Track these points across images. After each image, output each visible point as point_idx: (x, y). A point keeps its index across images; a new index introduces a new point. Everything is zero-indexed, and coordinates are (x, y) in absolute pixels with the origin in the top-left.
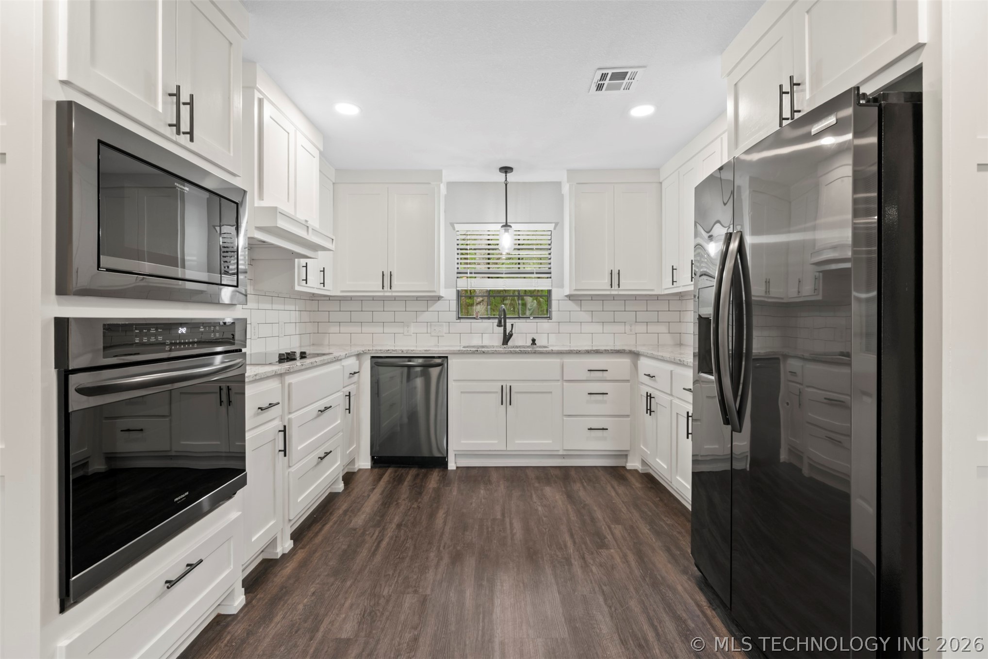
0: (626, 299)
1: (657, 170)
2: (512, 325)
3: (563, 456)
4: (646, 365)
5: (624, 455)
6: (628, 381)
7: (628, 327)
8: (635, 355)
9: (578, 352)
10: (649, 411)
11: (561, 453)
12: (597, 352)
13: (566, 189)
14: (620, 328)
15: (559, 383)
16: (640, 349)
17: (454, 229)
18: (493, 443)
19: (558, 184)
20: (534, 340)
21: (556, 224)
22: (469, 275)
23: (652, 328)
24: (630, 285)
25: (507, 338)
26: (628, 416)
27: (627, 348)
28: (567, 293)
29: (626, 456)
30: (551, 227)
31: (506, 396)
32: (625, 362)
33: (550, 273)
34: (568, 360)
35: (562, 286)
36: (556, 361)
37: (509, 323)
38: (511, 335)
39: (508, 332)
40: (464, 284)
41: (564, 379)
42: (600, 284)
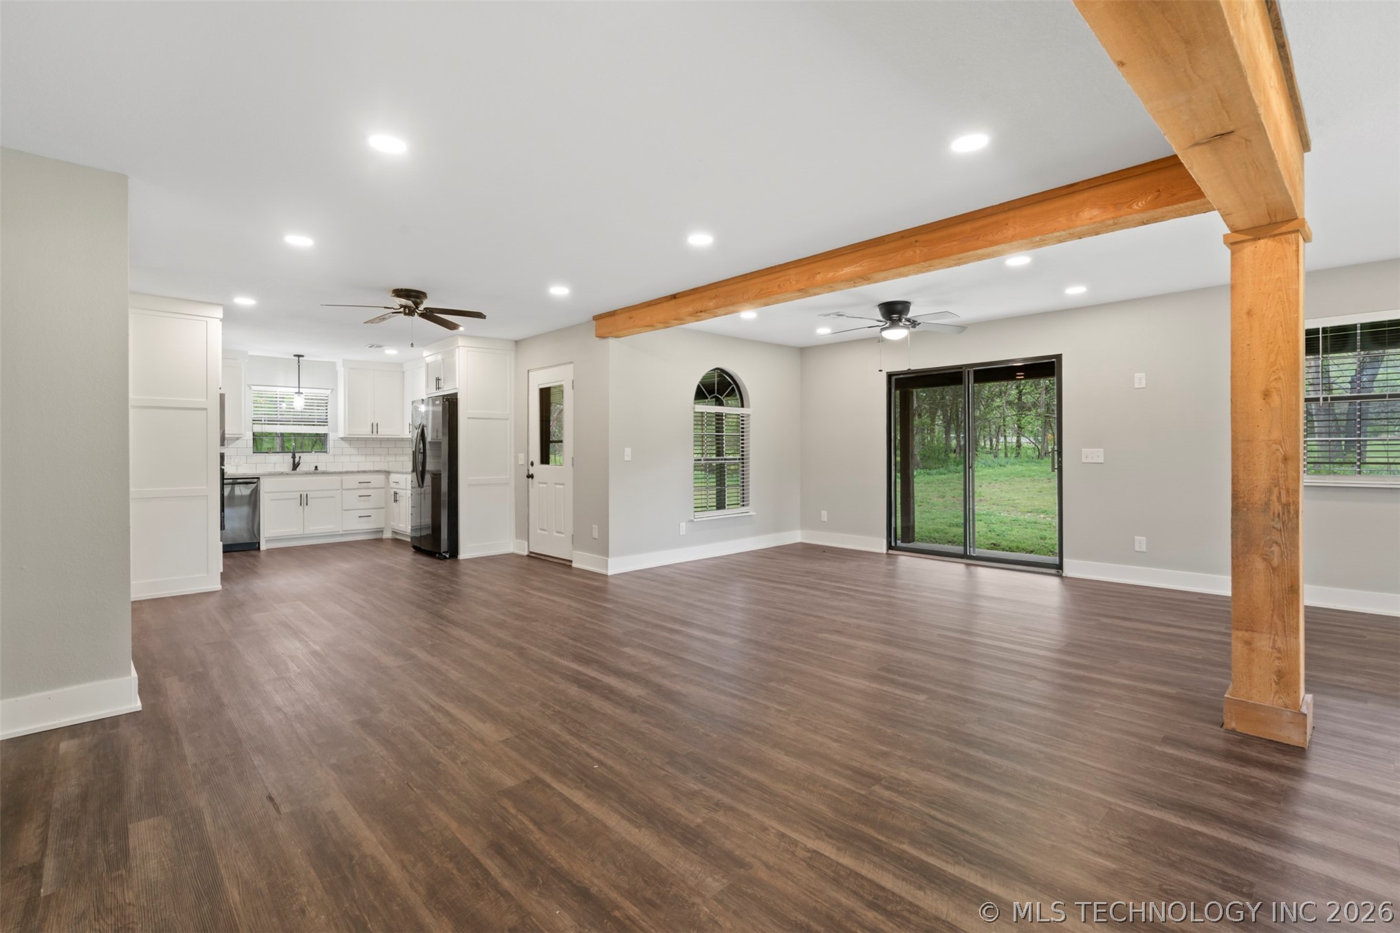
0: (381, 440)
1: (401, 365)
2: (300, 457)
3: (342, 535)
4: (393, 477)
5: (381, 531)
6: (383, 488)
7: (383, 458)
8: (388, 473)
9: (352, 472)
10: (396, 501)
11: (341, 533)
12: (364, 472)
13: (340, 369)
14: (378, 459)
15: (339, 491)
16: (390, 469)
17: (251, 389)
18: (294, 530)
19: (334, 364)
20: (316, 467)
21: (333, 390)
22: (263, 422)
23: (399, 458)
24: (384, 432)
25: (295, 466)
26: (383, 508)
27: (383, 469)
28: (342, 435)
29: (382, 531)
30: (328, 392)
31: (304, 500)
32: (382, 477)
33: (327, 422)
34: (345, 477)
35: (336, 431)
36: (338, 478)
37: (297, 455)
38: (299, 464)
39: (296, 462)
40: (258, 429)
41: (344, 488)
42: (365, 431)
